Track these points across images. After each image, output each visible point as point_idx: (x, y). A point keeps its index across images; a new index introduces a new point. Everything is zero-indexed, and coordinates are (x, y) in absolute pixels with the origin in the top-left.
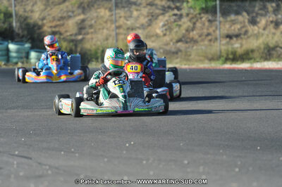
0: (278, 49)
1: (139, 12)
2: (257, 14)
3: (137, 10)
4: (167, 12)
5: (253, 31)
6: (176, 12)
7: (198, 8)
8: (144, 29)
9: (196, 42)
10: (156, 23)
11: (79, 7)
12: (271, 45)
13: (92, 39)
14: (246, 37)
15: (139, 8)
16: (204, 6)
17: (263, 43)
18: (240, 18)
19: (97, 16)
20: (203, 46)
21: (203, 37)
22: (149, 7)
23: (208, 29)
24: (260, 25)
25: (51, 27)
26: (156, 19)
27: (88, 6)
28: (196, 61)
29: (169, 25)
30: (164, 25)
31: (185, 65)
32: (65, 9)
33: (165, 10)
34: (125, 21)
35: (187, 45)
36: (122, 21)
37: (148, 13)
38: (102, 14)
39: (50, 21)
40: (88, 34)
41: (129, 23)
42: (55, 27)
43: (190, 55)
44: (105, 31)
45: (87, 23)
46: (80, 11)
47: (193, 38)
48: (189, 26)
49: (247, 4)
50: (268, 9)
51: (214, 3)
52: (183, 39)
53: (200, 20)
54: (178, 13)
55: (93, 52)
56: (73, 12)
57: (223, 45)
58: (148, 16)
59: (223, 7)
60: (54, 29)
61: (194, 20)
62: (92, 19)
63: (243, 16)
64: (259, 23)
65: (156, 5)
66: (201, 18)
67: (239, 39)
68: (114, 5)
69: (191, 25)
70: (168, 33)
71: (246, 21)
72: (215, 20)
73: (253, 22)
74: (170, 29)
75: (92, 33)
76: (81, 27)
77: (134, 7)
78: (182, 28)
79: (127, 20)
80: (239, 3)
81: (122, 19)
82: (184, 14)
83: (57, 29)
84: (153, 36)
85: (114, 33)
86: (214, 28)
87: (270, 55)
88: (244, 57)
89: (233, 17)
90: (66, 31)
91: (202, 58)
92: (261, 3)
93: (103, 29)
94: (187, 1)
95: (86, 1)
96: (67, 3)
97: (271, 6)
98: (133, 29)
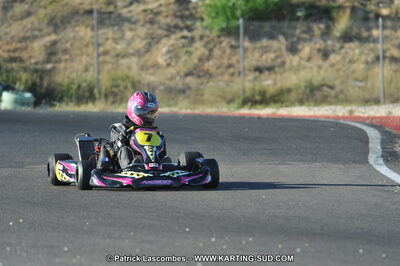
0: (325, 88)
1: (133, 33)
2: (299, 39)
3: (131, 30)
4: (174, 33)
5: (291, 62)
6: (185, 33)
7: (217, 28)
8: (140, 56)
9: (208, 75)
10: (157, 49)
11: (48, 24)
12: (315, 83)
13: (65, 69)
14: (282, 70)
15: (133, 26)
16: (224, 25)
17: (305, 80)
18: (274, 44)
19: (74, 38)
20: (220, 83)
21: (223, 69)
22: (148, 26)
23: (229, 59)
24: (302, 54)
25: (9, 51)
26: (158, 42)
27: (62, 22)
29: (176, 51)
30: (169, 52)
32: (29, 26)
33: (171, 30)
34: (114, 45)
35: (199, 81)
36: (109, 45)
37: (147, 34)
38: (82, 34)
39: (7, 43)
40: (60, 61)
41: (119, 47)
42: (15, 50)
43: (202, 95)
44: (85, 59)
45: (60, 46)
46: (51, 29)
47: (208, 71)
48: (203, 54)
49: (285, 24)
50: (313, 31)
52: (195, 72)
53: (218, 46)
54: (189, 34)
55: (64, 88)
56: (40, 30)
57: (250, 81)
58: (146, 38)
59: (252, 28)
60: (12, 55)
61: (211, 46)
62: (67, 42)
63: (279, 41)
64: (300, 51)
65: (158, 23)
66: (221, 43)
67: (272, 72)
69: (206, 52)
70: (173, 63)
71: (284, 48)
73: (293, 50)
74: (177, 57)
75: (66, 60)
76: (51, 52)
77: (126, 25)
78: (193, 56)
79: (117, 44)
80: (274, 23)
81: (110, 42)
82: (197, 37)
83: (17, 54)
84: (152, 67)
85: (95, 62)
86: (237, 57)
87: (313, 96)
88: (278, 99)
89: (265, 42)
90: (30, 57)
91: (219, 99)
92: (305, 24)
93: (82, 55)
94: (202, 19)
95: (59, 15)
96: (32, 18)
97: (318, 28)
98: (125, 56)
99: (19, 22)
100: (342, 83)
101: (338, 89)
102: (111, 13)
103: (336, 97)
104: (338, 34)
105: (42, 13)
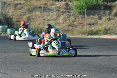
0: (110, 30)
1: (53, 14)
2: (102, 15)
3: (52, 13)
4: (65, 13)
5: (100, 22)
6: (68, 14)
7: (77, 12)
8: (55, 20)
9: (76, 26)
10: (60, 18)
11: (28, 11)
12: (107, 28)
13: (33, 24)
14: (97, 24)
16: (79, 11)
17: (104, 27)
18: (95, 17)
19: (35, 15)
20: (79, 28)
21: (79, 24)
22: (57, 11)
23: (81, 21)
24: (103, 20)
25: (16, 19)
26: (60, 16)
27: (32, 10)
28: (76, 34)
29: (65, 19)
30: (63, 19)
31: (72, 36)
32: (22, 12)
33: (63, 13)
34: (47, 17)
35: (72, 28)
36: (45, 17)
37: (57, 14)
38: (37, 14)
39: (16, 17)
40: (31, 22)
41: (48, 18)
42: (18, 19)
43: (74, 32)
44: (39, 21)
45: (31, 17)
46: (28, 12)
47: (75, 25)
48: (73, 20)
49: (98, 11)
50: (106, 13)
51: (84, 10)
52: (71, 25)
53: (78, 17)
54: (69, 14)
56: (25, 13)
57: (88, 28)
58: (56, 15)
59: (88, 12)
60: (17, 20)
61: (76, 17)
62: (33, 16)
63: (96, 16)
64: (102, 19)
65: (60, 11)
66: (78, 16)
67: (94, 25)
68: (42, 10)
69: (74, 19)
70: (65, 22)
71: (97, 18)
72: (84, 18)
73: (100, 19)
74: (66, 21)
75: (33, 22)
76: (29, 19)
77: (51, 11)
78: (70, 20)
79: (48, 17)
80: (94, 11)
81: (46, 16)
82: (71, 15)
83: (19, 20)
84: (58, 24)
85: (42, 22)
86: (84, 21)
87: (107, 32)
88: (96, 33)
89: (92, 16)
91: (79, 33)
92: (103, 11)
93: (38, 20)
94: (73, 10)
95: (31, 8)
96: (23, 9)
97: (107, 12)
98: (50, 20)
99: (19, 10)
100: (115, 28)
101: (114, 30)
102: (46, 8)
103: (113, 32)
104: (113, 14)
105: (26, 8)
